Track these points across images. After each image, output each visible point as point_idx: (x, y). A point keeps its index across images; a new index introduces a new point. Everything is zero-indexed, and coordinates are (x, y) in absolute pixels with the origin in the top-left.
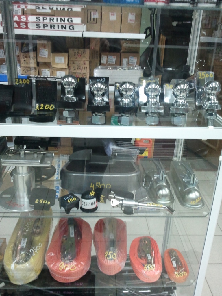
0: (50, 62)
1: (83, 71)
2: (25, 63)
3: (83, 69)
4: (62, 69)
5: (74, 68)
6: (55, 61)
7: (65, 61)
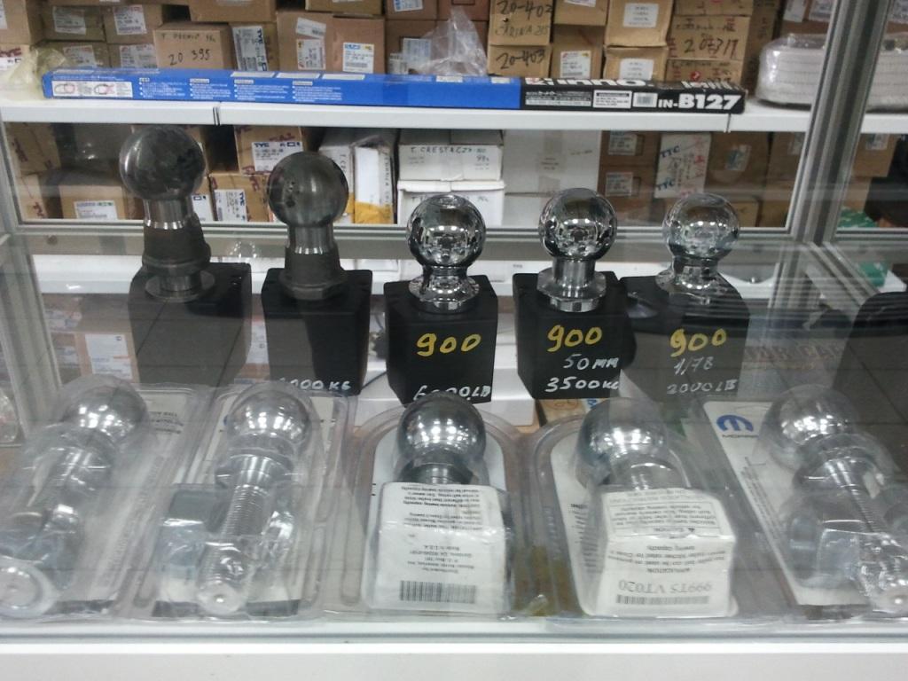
0: (602, 23)
1: (721, 57)
2: (506, 31)
3: (722, 48)
4: (644, 52)
5: (688, 43)
6: (620, 18)
7: (660, 20)
